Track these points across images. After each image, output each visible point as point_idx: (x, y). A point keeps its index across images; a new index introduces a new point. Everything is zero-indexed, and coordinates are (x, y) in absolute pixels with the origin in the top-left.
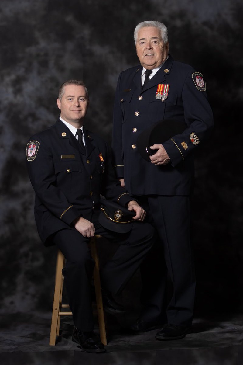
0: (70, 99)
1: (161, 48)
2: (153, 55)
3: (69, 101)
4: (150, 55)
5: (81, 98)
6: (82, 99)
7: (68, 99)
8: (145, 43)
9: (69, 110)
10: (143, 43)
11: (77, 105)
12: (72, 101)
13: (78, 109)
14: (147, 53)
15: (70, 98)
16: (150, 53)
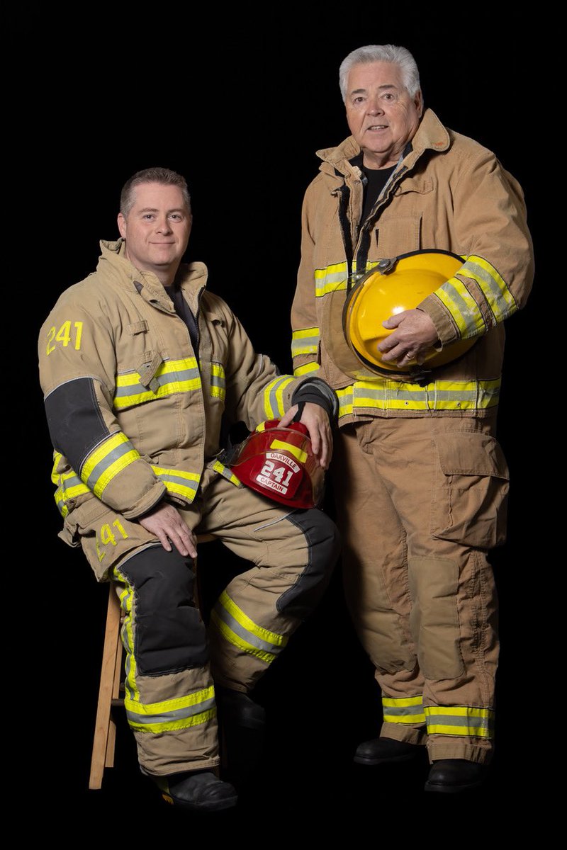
0: (149, 217)
1: (402, 109)
2: (386, 127)
3: (147, 220)
4: (379, 127)
5: (175, 213)
6: (175, 217)
7: (144, 217)
8: (365, 99)
9: (146, 241)
10: (360, 99)
11: (164, 230)
12: (154, 221)
13: (166, 240)
14: (370, 125)
15: (148, 213)
16: (378, 123)
